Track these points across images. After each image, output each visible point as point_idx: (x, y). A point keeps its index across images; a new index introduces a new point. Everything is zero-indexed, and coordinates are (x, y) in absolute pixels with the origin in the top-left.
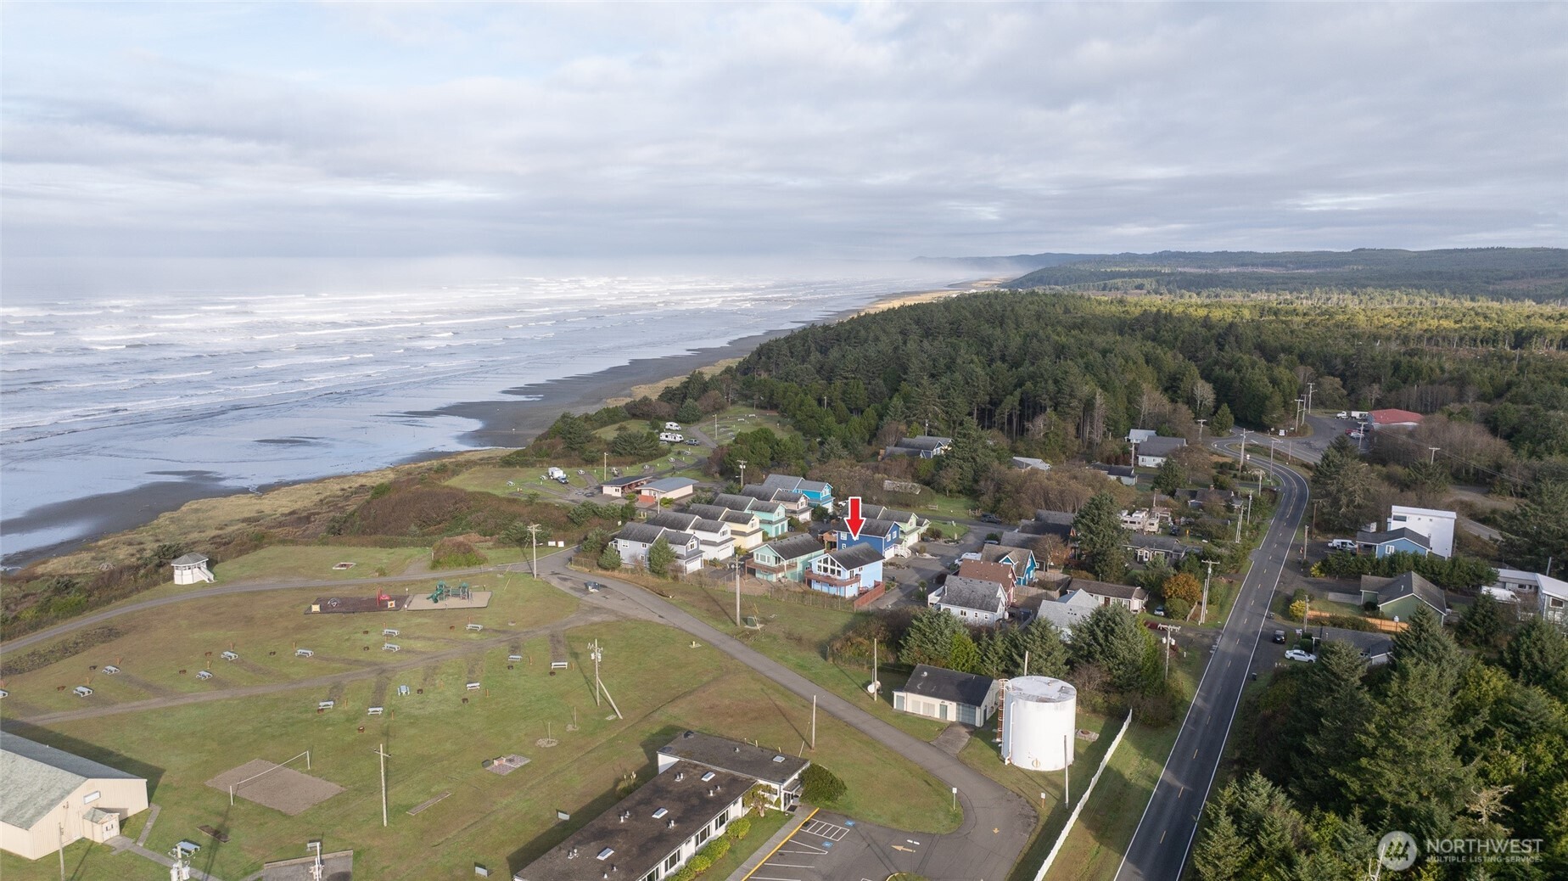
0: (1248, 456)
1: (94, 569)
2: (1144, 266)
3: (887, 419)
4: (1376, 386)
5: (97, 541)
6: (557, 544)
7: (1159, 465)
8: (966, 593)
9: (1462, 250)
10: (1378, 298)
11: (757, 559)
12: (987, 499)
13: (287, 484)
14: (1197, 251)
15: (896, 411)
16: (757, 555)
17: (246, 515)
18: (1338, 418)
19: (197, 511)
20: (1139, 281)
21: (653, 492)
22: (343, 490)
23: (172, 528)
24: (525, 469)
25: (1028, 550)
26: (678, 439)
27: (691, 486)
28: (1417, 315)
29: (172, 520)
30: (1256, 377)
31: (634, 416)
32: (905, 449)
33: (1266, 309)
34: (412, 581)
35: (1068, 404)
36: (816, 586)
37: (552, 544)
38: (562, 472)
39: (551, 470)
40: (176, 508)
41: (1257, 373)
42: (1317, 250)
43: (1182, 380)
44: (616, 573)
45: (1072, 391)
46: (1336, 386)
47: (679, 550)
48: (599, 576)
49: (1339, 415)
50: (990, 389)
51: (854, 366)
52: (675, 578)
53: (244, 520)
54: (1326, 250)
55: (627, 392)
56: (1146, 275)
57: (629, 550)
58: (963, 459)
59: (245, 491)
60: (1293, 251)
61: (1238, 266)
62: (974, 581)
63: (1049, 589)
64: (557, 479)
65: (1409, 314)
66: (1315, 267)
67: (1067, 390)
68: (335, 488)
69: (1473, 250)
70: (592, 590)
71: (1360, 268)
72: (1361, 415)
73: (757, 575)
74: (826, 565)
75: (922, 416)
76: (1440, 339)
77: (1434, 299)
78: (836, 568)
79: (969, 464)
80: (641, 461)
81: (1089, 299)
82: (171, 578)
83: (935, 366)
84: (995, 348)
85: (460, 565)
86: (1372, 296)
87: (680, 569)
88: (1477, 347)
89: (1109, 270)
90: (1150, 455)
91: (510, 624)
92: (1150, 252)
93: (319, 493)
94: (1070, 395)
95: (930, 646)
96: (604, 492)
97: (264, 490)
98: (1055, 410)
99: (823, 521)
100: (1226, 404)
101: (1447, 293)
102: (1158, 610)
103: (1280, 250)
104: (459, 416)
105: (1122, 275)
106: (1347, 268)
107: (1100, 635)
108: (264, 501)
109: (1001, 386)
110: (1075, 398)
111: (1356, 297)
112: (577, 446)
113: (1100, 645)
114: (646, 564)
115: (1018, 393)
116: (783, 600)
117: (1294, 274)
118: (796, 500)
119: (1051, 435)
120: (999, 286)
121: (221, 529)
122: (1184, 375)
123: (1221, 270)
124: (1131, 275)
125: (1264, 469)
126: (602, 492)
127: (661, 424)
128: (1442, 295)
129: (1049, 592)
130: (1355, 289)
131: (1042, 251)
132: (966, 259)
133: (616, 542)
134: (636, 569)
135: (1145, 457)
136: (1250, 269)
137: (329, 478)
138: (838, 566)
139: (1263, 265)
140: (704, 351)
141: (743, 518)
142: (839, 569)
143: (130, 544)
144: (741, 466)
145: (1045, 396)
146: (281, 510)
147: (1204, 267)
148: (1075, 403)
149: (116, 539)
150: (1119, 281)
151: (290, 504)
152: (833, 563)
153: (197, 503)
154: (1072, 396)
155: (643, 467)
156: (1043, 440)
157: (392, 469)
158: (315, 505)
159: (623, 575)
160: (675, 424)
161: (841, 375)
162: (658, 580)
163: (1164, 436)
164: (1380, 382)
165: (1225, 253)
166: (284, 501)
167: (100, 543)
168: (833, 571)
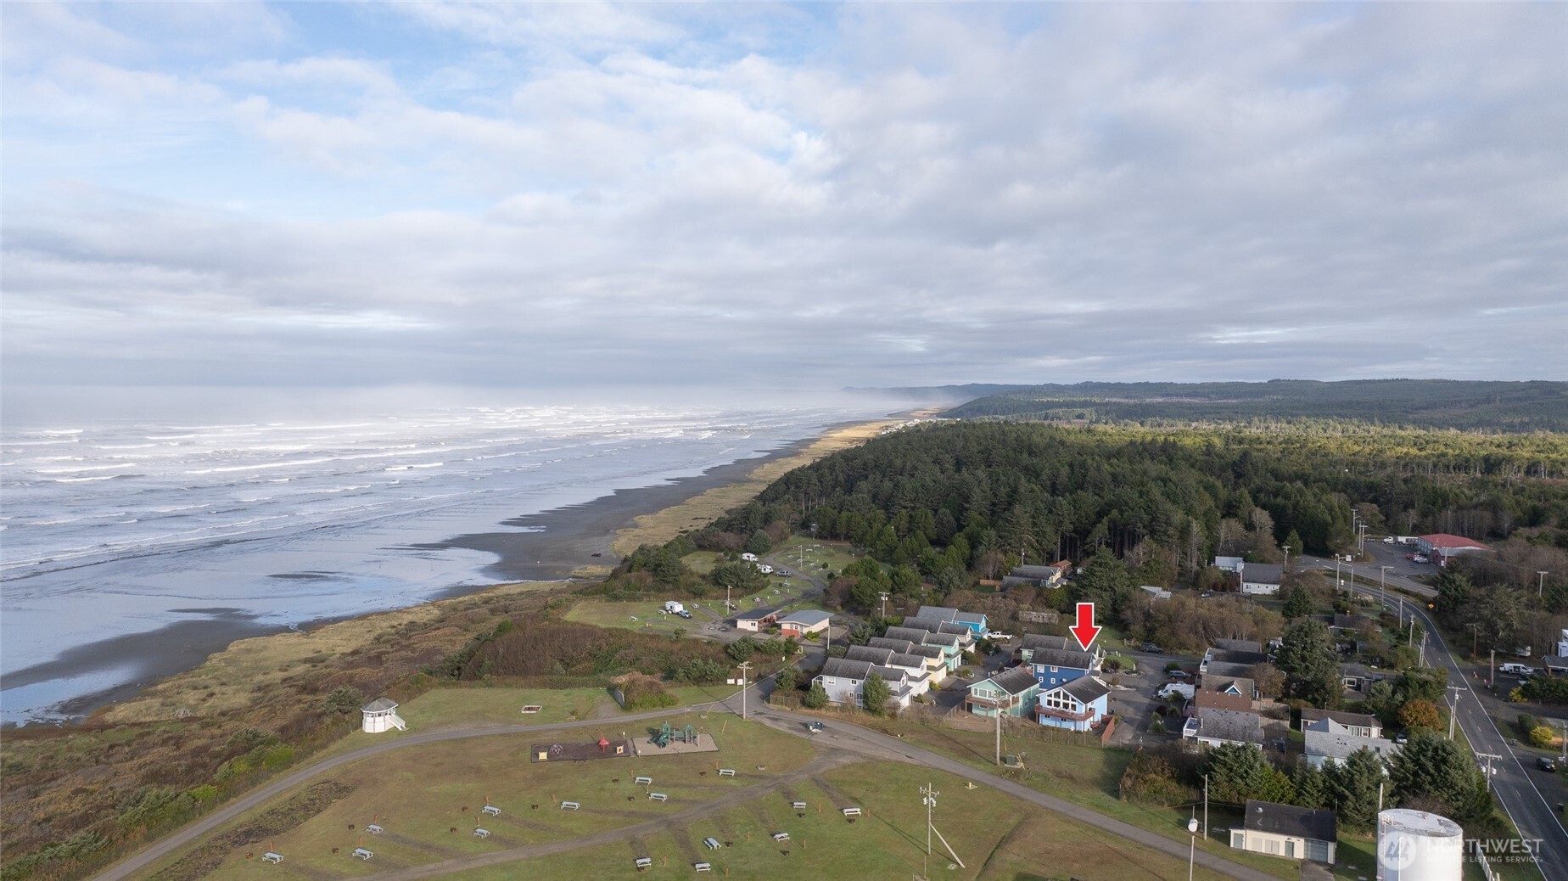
0: (1342, 581)
1: (169, 716)
2: (1073, 396)
3: (981, 549)
4: (1412, 512)
5: (156, 684)
6: (736, 681)
7: (1274, 592)
8: (1223, 725)
9: (1369, 381)
10: (1314, 427)
11: (976, 693)
12: (1137, 628)
13: (327, 622)
14: (1117, 382)
15: (990, 540)
16: (976, 690)
17: (304, 656)
18: (1385, 543)
19: (248, 651)
20: (1079, 411)
21: (794, 626)
22: (393, 627)
23: (230, 670)
24: (633, 604)
25: (1250, 680)
26: (768, 571)
27: (828, 620)
28: (1371, 443)
29: (228, 662)
30: (1312, 504)
31: (701, 547)
32: (1024, 579)
33: (1231, 437)
34: (617, 724)
35: (1165, 533)
36: (1045, 722)
37: (731, 681)
38: (681, 606)
39: (668, 604)
40: (223, 648)
41: (1311, 500)
42: (1231, 381)
43: (1239, 508)
44: (823, 711)
45: (1169, 519)
46: (1374, 512)
47: (894, 686)
48: (804, 714)
49: (1386, 540)
50: (1074, 518)
51: (913, 496)
52: (893, 716)
53: (306, 661)
54: (1239, 381)
55: (630, 522)
56: (1084, 405)
57: (835, 687)
58: (1101, 589)
59: (285, 629)
60: (1211, 382)
61: (1163, 396)
62: (1230, 712)
63: (1282, 719)
64: (678, 613)
65: (1364, 442)
66: (1236, 397)
67: (1163, 518)
68: (383, 626)
69: (1379, 381)
70: (814, 730)
71: (1280, 397)
72: (1407, 540)
73: (974, 711)
74: (1057, 700)
75: (1017, 545)
76: (1414, 466)
77: (1366, 427)
78: (1070, 702)
79: (1108, 593)
80: (747, 594)
81: (1057, 429)
82: (360, 724)
83: (996, 496)
84: (1044, 477)
85: (654, 706)
86: (1308, 425)
87: (896, 706)
88: (1451, 473)
89: (1045, 400)
90: (1254, 582)
91: (760, 768)
92: (1072, 382)
93: (370, 631)
94: (1166, 523)
95: (1239, 780)
96: (738, 627)
97: (307, 628)
98: (1152, 537)
99: (988, 654)
100: (1295, 531)
101: (1377, 422)
102: (1401, 738)
103: (1198, 381)
104: (471, 548)
105: (1059, 405)
106: (1267, 398)
107: (1430, 766)
108: (315, 640)
109: (1084, 514)
110: (1171, 526)
111: (1292, 425)
112: (671, 579)
113: (1432, 775)
114: (859, 703)
115: (1105, 520)
116: (1019, 737)
117: (1218, 403)
118: (964, 633)
119: (1152, 563)
120: (938, 415)
121: (285, 670)
122: (1240, 502)
123: (1148, 400)
124: (1067, 405)
125: (1372, 595)
126: (736, 626)
127: (739, 556)
128: (1373, 424)
129: (1281, 722)
130: (1290, 418)
131: (970, 382)
132: (899, 389)
133: (821, 678)
134: (845, 707)
135: (1249, 584)
136: (1175, 400)
137: (371, 614)
138: (1073, 700)
139: (1188, 395)
140: (684, 481)
141: (931, 652)
142: (1074, 703)
143: (195, 688)
144: (883, 598)
145: (1139, 525)
146: (339, 650)
147: (1131, 397)
148: (1171, 531)
149: (177, 683)
150: (1060, 411)
151: (344, 643)
152: (1066, 697)
153: (244, 643)
154: (1168, 523)
155: (753, 600)
156: (1145, 568)
157: (433, 604)
158: (372, 643)
159: (831, 714)
160: (752, 555)
161: (900, 504)
162: (873, 718)
163: (1252, 562)
164: (1413, 507)
165: (1147, 383)
166: (336, 640)
167: (160, 687)
168: (1066, 706)
